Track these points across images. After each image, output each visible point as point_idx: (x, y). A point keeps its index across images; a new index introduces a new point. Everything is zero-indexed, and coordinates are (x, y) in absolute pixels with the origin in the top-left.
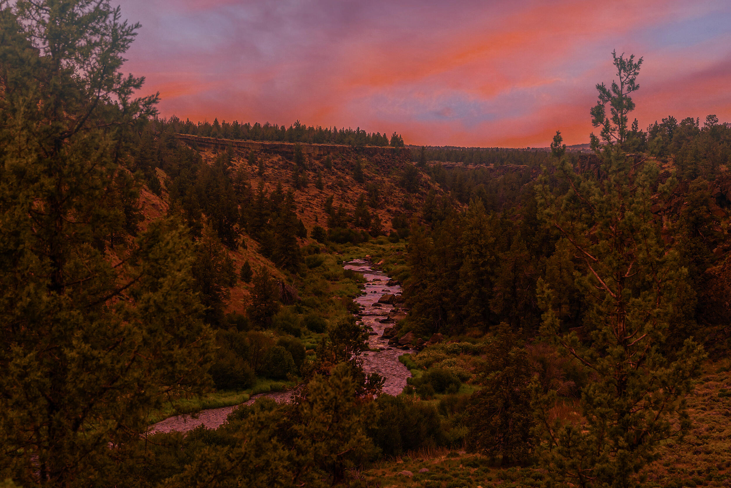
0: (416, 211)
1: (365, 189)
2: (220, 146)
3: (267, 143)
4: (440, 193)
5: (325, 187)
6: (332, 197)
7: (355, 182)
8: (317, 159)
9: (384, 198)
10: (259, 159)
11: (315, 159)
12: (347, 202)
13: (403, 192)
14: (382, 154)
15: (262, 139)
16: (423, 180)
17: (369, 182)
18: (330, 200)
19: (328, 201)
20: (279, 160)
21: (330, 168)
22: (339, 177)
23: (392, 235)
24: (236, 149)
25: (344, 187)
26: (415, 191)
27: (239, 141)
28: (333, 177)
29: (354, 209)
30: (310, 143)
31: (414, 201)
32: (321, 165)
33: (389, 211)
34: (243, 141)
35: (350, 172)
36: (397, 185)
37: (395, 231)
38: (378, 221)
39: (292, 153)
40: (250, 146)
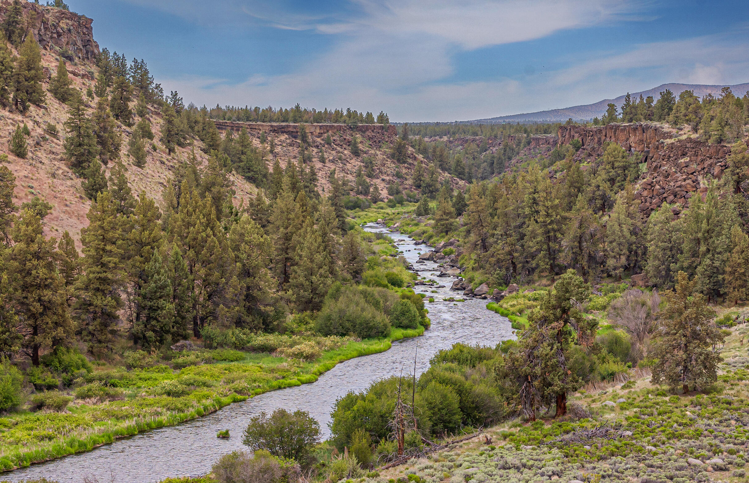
0: (406, 179)
1: (361, 162)
2: (235, 128)
3: (274, 124)
4: (425, 163)
5: (327, 161)
6: (335, 170)
7: (352, 155)
8: (318, 137)
9: (379, 169)
10: (269, 138)
11: (316, 137)
12: (347, 174)
13: (394, 163)
14: (373, 131)
15: (270, 121)
16: (409, 152)
17: (365, 155)
18: (333, 173)
19: (331, 174)
20: (286, 139)
21: (330, 144)
22: (339, 152)
23: (390, 201)
24: (249, 130)
25: (344, 161)
26: (404, 162)
27: (251, 123)
28: (334, 152)
29: (354, 179)
30: (311, 123)
31: (404, 171)
32: (322, 142)
33: (383, 180)
34: (254, 123)
35: (347, 147)
36: (388, 157)
37: (391, 197)
38: (376, 189)
39: (297, 132)
40: (260, 128)
